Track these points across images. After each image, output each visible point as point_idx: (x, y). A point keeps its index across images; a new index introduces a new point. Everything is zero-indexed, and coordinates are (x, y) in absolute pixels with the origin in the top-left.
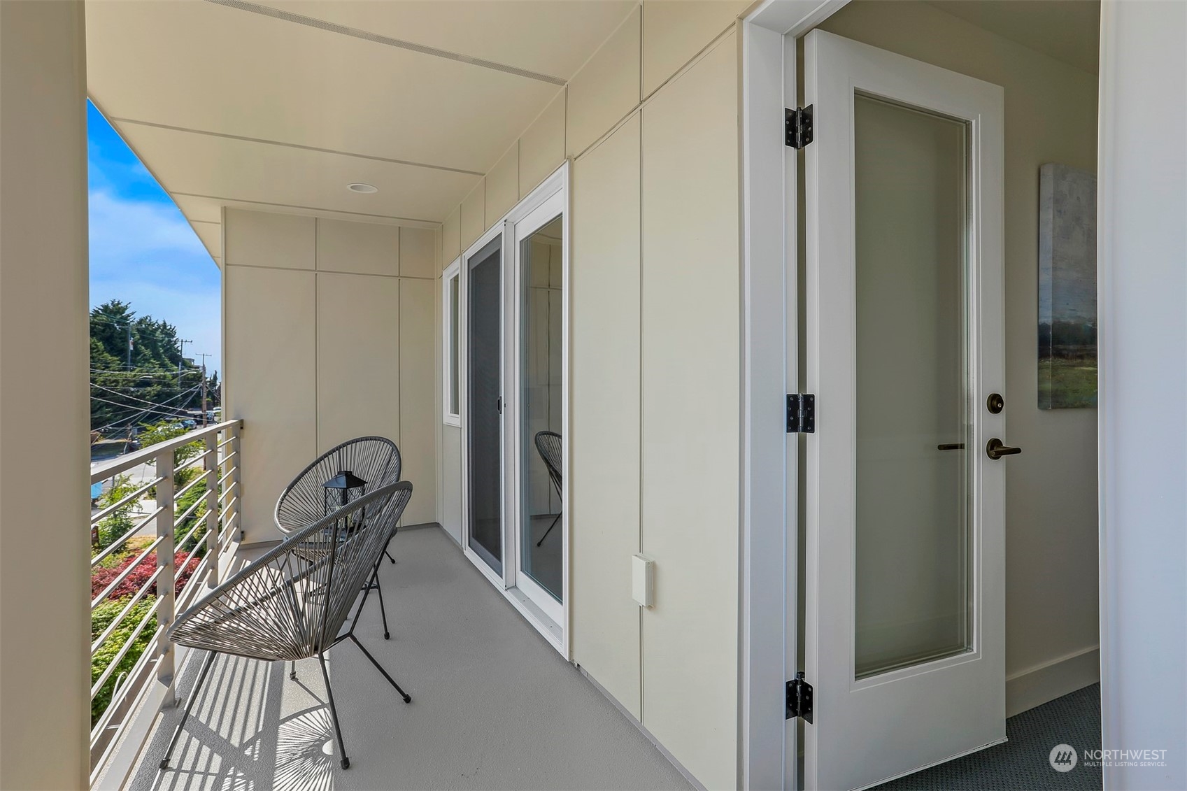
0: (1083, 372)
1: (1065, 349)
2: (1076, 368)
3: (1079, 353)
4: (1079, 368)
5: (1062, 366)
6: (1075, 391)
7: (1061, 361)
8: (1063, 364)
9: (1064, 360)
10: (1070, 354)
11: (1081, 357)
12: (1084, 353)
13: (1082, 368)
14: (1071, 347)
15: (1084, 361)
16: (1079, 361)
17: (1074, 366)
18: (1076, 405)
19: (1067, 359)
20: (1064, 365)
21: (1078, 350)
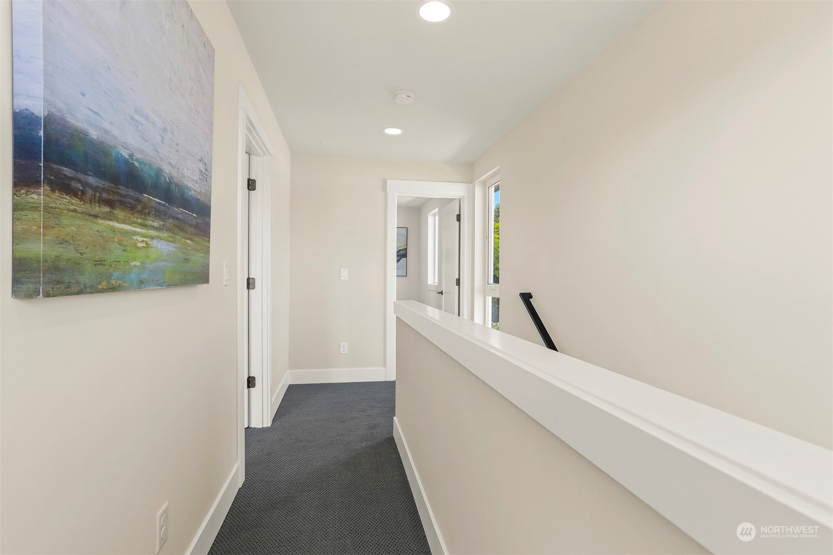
0: (113, 230)
1: (79, 181)
2: (100, 221)
3: (105, 195)
4: (107, 222)
5: (69, 210)
6: (99, 263)
7: (65, 201)
8: (72, 207)
9: (75, 201)
10: (90, 192)
11: (110, 204)
12: (116, 198)
13: (111, 223)
14: (91, 180)
15: (115, 212)
16: (106, 209)
17: (96, 216)
18: (100, 287)
19: (81, 199)
20: (75, 211)
21: (104, 190)
